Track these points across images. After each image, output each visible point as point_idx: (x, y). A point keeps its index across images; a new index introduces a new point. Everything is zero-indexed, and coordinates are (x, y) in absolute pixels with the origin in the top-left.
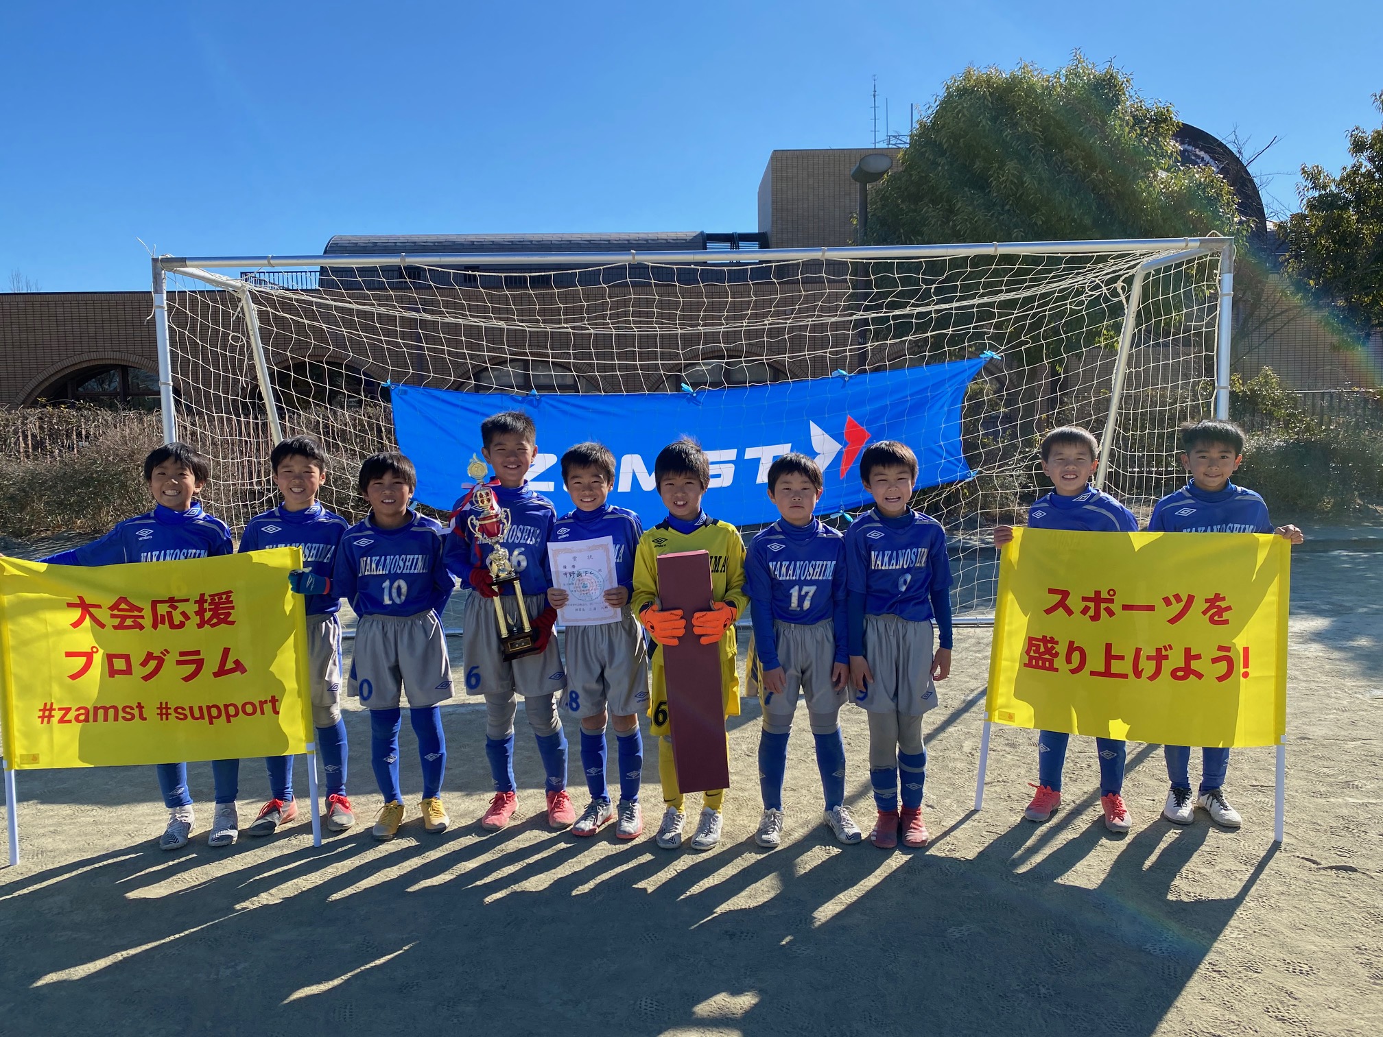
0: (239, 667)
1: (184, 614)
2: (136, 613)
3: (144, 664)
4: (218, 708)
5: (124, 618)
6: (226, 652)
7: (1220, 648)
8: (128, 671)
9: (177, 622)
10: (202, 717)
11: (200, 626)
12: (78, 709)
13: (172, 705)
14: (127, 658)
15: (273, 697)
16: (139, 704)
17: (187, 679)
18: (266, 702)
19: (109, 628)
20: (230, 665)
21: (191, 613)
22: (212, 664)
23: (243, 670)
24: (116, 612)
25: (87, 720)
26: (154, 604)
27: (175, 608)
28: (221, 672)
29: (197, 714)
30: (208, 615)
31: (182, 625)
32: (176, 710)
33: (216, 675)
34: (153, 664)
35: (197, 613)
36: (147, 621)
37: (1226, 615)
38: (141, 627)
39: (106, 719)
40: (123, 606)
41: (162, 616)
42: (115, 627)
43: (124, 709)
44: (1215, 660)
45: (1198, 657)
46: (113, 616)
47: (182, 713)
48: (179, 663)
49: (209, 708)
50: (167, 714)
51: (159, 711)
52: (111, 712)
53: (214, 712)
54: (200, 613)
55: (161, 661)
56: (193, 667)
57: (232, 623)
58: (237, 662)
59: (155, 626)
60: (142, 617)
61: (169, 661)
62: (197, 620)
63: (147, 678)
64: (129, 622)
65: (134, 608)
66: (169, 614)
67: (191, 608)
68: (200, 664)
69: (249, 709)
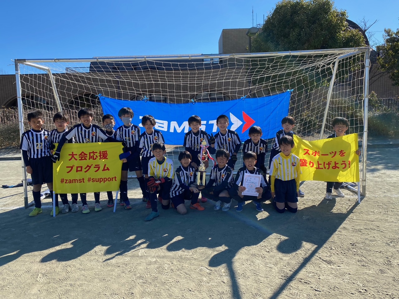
0: (108, 169)
1: (96, 156)
2: (86, 156)
3: (85, 168)
4: (102, 179)
5: (82, 157)
6: (105, 165)
7: (343, 161)
8: (81, 170)
9: (94, 158)
10: (98, 181)
11: (100, 159)
12: (69, 180)
13: (92, 178)
14: (81, 167)
15: (115, 177)
16: (83, 178)
17: (96, 171)
18: (113, 178)
19: (78, 160)
20: (106, 168)
21: (98, 156)
22: (102, 168)
23: (109, 170)
24: (80, 156)
25: (71, 183)
26: (90, 153)
27: (94, 154)
28: (104, 170)
29: (97, 180)
30: (102, 156)
31: (96, 159)
32: (92, 180)
33: (103, 170)
34: (88, 168)
35: (99, 156)
36: (88, 158)
37: (344, 154)
38: (86, 159)
39: (75, 182)
40: (83, 154)
41: (92, 156)
42: (80, 160)
43: (79, 180)
44: (342, 164)
45: (338, 163)
46: (79, 157)
47: (94, 180)
48: (94, 167)
49: (100, 179)
50: (90, 180)
51: (88, 180)
52: (76, 181)
53: (101, 180)
54: (100, 156)
55: (90, 167)
56: (97, 168)
57: (107, 159)
58: (107, 168)
59: (89, 159)
60: (87, 157)
61: (92, 167)
62: (99, 157)
63: (86, 172)
64: (83, 158)
65: (85, 154)
66: (93, 156)
67: (98, 155)
68: (99, 168)
69: (109, 179)
